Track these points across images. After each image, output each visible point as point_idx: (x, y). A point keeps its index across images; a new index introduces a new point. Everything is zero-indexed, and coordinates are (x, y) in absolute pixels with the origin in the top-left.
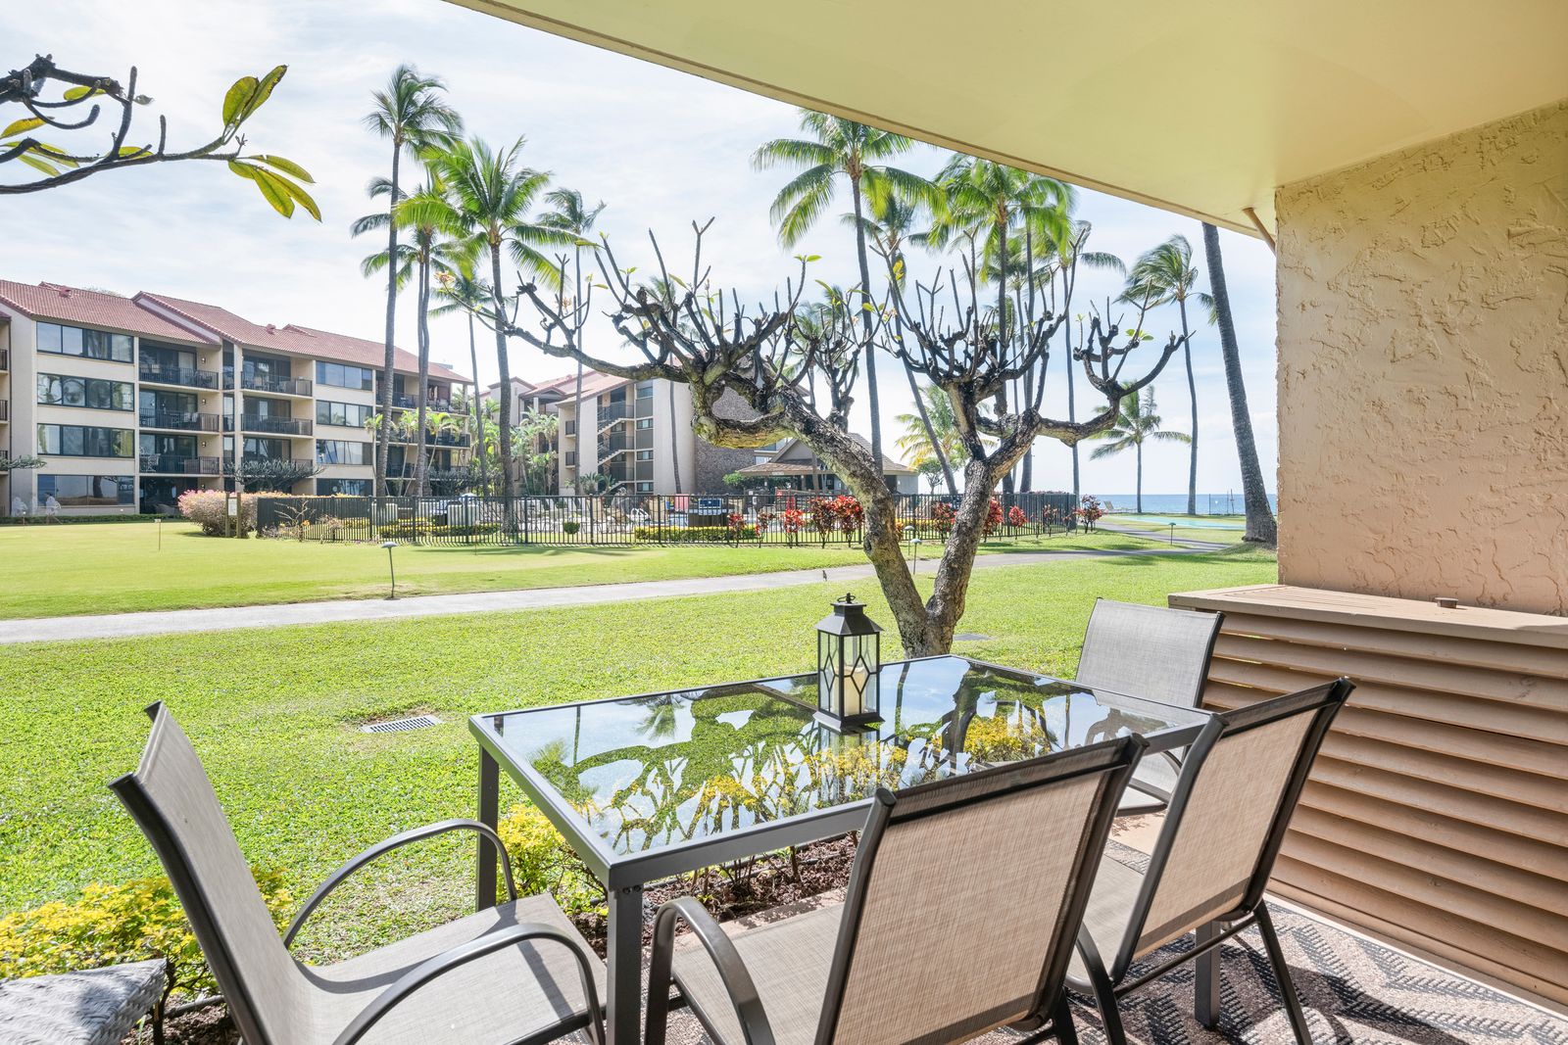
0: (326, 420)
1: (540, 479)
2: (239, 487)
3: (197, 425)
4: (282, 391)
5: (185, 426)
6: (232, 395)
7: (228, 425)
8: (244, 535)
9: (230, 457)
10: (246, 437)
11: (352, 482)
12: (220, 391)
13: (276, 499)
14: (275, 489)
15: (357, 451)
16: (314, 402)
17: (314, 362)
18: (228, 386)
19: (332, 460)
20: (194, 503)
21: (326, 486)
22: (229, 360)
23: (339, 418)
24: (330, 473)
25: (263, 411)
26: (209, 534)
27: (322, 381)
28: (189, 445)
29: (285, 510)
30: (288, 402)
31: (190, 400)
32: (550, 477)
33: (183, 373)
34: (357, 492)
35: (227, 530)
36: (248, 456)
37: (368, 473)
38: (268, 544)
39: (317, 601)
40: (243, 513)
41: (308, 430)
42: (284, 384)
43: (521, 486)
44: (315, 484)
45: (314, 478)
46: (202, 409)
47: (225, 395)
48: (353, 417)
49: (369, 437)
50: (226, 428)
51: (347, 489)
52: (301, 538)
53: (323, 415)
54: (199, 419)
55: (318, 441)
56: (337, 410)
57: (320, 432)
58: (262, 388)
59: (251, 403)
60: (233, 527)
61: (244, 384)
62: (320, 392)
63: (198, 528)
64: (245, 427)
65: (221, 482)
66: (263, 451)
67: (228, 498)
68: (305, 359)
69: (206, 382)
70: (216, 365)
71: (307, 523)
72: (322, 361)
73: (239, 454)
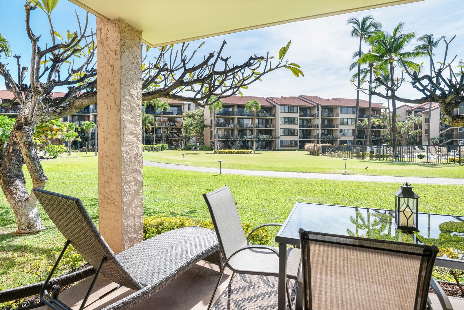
0: (342, 123)
1: (414, 139)
2: (320, 142)
3: (311, 127)
4: (331, 116)
5: (308, 127)
6: (319, 119)
7: (318, 127)
8: (318, 155)
9: (318, 134)
10: (322, 129)
11: (349, 141)
12: (316, 118)
13: (326, 146)
14: (329, 143)
15: (351, 131)
16: (339, 119)
17: (339, 107)
18: (318, 116)
19: (344, 135)
20: (307, 146)
21: (342, 142)
22: (318, 110)
23: (346, 123)
24: (343, 138)
25: (326, 122)
26: (311, 155)
27: (341, 113)
28: (309, 132)
29: (328, 149)
30: (332, 119)
31: (309, 120)
32: (418, 139)
33: (308, 114)
34: (351, 144)
35: (314, 154)
36: (322, 134)
37: (352, 138)
38: (324, 157)
39: (325, 173)
40: (318, 150)
41: (337, 127)
42: (331, 115)
43: (406, 142)
44: (339, 141)
45: (339, 140)
46: (312, 123)
47: (317, 119)
48: (350, 123)
49: (353, 128)
50: (317, 127)
51: (348, 143)
52: (332, 156)
53: (341, 122)
54: (311, 125)
55: (340, 130)
56: (345, 120)
57: (341, 127)
58: (326, 116)
59: (323, 120)
60: (316, 153)
61: (322, 115)
62: (341, 116)
63: (309, 153)
64: (322, 127)
65: (316, 141)
66: (326, 132)
67: (315, 145)
68: (337, 107)
69: (313, 116)
70: (315, 111)
71: (333, 152)
72: (342, 107)
73: (320, 134)
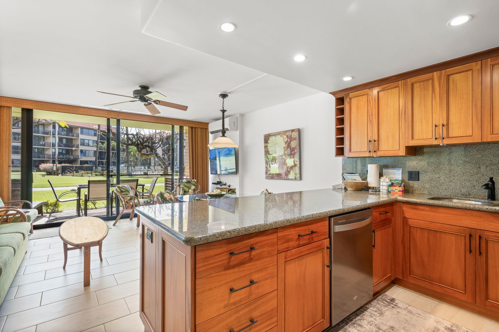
0: (83, 144)
1: (146, 161)
2: (57, 162)
3: (44, 145)
4: (70, 136)
5: (41, 145)
6: (55, 137)
7: (54, 145)
8: (58, 175)
9: (54, 154)
10: (59, 149)
11: (90, 161)
12: (51, 136)
13: (67, 166)
14: (68, 163)
15: (92, 154)
16: (80, 140)
17: (80, 128)
18: (54, 134)
19: (85, 155)
20: (44, 167)
21: (82, 162)
22: (54, 127)
23: (87, 144)
24: (84, 159)
25: (64, 141)
26: (48, 175)
27: (82, 133)
28: (42, 151)
29: (69, 169)
30: (72, 139)
31: (42, 138)
32: (148, 160)
33: (40, 131)
34: (92, 164)
35: (53, 174)
36: (60, 154)
37: (93, 159)
38: (64, 177)
40: (57, 170)
41: (77, 147)
42: (70, 134)
43: (141, 163)
44: (79, 161)
45: (79, 160)
46: (46, 141)
47: (53, 137)
48: (91, 144)
49: (95, 149)
50: (53, 146)
51: (89, 163)
52: (73, 176)
53: (82, 143)
54: (45, 144)
55: (81, 150)
56: (86, 142)
57: (81, 148)
58: (64, 135)
59: (61, 140)
60: (55, 173)
61: (59, 134)
62: (81, 137)
63: (45, 173)
64: (59, 146)
65: (51, 161)
66: (64, 152)
67: (53, 165)
68: (77, 128)
69: (47, 133)
70: (50, 129)
71: (75, 172)
72: (82, 128)
73: (57, 153)
